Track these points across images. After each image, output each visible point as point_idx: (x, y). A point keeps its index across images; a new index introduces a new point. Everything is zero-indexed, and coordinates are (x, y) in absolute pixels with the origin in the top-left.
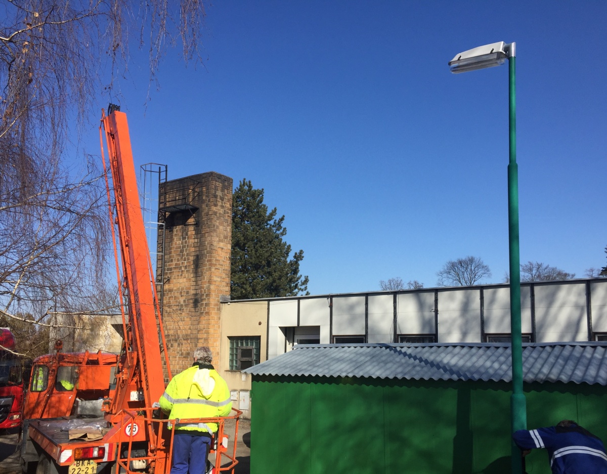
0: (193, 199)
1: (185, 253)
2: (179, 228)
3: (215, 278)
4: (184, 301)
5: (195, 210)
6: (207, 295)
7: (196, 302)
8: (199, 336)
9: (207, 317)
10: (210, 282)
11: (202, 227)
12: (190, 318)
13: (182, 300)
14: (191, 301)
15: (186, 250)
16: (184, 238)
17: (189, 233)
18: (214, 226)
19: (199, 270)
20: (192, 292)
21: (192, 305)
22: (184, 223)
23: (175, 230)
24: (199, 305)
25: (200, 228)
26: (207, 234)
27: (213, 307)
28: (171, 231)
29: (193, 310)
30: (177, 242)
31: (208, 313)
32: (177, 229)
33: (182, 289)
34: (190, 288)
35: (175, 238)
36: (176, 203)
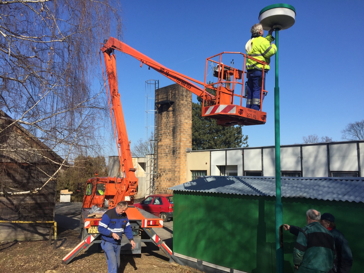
0: (172, 97)
1: (168, 126)
2: (165, 112)
3: (183, 139)
4: (168, 151)
5: (172, 103)
6: (179, 148)
7: (174, 152)
8: (176, 170)
9: (179, 160)
10: (180, 141)
11: (176, 112)
12: (171, 160)
13: (167, 150)
14: (172, 151)
15: (169, 124)
16: (167, 118)
17: (170, 115)
18: (182, 111)
19: (175, 135)
20: (172, 146)
21: (172, 153)
22: (167, 110)
23: (163, 114)
24: (175, 153)
25: (175, 112)
26: (178, 116)
27: (182, 154)
28: (161, 114)
29: (172, 156)
30: (164, 120)
31: (179, 158)
32: (164, 113)
33: (167, 145)
34: (170, 144)
35: (163, 118)
36: (163, 100)
